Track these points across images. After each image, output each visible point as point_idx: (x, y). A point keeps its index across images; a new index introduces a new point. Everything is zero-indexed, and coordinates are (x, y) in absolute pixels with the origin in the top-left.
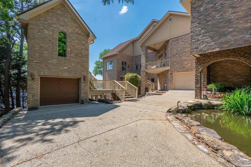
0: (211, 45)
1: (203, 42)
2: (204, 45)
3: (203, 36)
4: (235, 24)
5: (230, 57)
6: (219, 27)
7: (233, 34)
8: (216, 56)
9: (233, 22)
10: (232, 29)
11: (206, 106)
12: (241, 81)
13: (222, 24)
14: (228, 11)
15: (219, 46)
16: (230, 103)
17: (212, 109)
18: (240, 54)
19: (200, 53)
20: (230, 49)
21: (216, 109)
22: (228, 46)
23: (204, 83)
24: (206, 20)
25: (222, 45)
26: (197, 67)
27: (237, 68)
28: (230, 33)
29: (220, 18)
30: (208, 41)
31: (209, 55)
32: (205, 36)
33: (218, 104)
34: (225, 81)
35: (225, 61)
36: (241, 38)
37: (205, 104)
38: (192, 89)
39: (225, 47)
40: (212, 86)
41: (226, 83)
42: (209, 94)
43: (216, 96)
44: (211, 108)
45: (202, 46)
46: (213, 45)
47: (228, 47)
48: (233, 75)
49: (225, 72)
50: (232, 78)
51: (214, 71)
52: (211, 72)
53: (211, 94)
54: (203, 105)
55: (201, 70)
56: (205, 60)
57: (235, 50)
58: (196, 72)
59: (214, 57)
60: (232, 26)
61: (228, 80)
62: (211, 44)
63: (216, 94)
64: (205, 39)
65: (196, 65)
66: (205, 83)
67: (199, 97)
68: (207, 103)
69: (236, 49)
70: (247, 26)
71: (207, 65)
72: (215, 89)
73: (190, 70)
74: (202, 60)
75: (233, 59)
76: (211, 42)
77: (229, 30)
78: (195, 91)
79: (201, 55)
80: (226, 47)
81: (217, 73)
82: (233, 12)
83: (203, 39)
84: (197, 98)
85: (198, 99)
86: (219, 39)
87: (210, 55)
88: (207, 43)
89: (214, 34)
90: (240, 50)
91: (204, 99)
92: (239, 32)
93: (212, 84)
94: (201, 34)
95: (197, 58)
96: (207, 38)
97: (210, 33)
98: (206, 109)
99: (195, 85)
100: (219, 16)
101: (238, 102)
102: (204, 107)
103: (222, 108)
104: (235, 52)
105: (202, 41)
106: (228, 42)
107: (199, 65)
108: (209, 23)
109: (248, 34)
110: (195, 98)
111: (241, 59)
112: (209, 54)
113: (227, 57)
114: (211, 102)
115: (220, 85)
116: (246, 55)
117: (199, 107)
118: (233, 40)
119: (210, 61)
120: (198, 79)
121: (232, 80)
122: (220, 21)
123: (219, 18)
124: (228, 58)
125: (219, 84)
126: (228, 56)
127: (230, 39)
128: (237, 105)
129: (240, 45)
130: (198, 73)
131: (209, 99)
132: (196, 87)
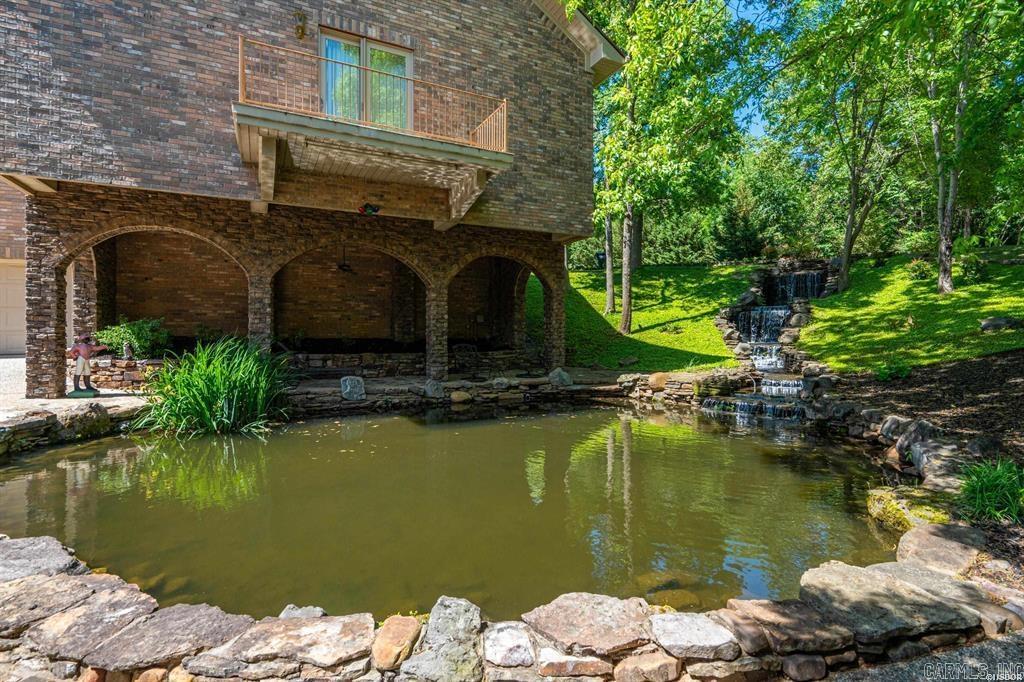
0: (101, 153)
1: (62, 129)
2: (70, 145)
3: (65, 99)
4: (193, 106)
5: (182, 226)
6: (136, 92)
7: (186, 143)
8: (130, 209)
9: (185, 96)
10: (183, 123)
11: (77, 429)
12: (227, 316)
13: (148, 84)
14: (168, 45)
15: (139, 170)
16: (175, 400)
17: (107, 435)
18: (213, 221)
19: (50, 176)
20: (185, 195)
21: (126, 432)
22: (169, 179)
23: (84, 323)
24: (77, 31)
25: (147, 171)
26: (39, 242)
27: (214, 269)
28: (176, 132)
29: (138, 58)
30: (90, 133)
31: (99, 196)
32: (72, 100)
33: (134, 410)
34: (178, 314)
35: (175, 236)
36: (210, 167)
37: (72, 418)
38: (14, 351)
39: (158, 182)
40: (118, 334)
41: (178, 321)
42: (104, 369)
43: (137, 375)
44: (100, 430)
45: (58, 146)
46: (112, 155)
47: (168, 184)
48: (204, 293)
49: (176, 280)
50: (199, 305)
51: (133, 269)
52: (122, 272)
53: (116, 369)
54: (63, 427)
55: (57, 256)
56: (79, 214)
57: (198, 204)
58: (34, 263)
59: (120, 208)
60: (184, 110)
61: (187, 311)
62: (101, 151)
63: (134, 368)
64: (75, 117)
65: (31, 230)
66: (91, 320)
67: (51, 389)
68: (85, 411)
69: (203, 200)
70: (227, 130)
71: (91, 238)
72: (131, 347)
73: (8, 250)
74: (64, 212)
75: (192, 234)
76: (104, 141)
77: (174, 122)
78: (29, 363)
79: (59, 186)
80: (162, 182)
81: (146, 279)
82: (184, 58)
83: (64, 113)
84: (40, 396)
85: (43, 401)
86: (136, 139)
87: (102, 197)
88: (86, 139)
89: (116, 112)
90: (212, 207)
91: (78, 393)
92: (205, 142)
93: (119, 325)
94: (50, 86)
95: (37, 198)
96: (84, 118)
97: (99, 100)
98: (80, 441)
99: (29, 328)
100: (135, 47)
101: (202, 394)
102: (66, 435)
103: (151, 424)
104: (198, 210)
105: (56, 118)
106: (172, 166)
107: (48, 232)
108: (90, 53)
109: (230, 159)
110: (28, 397)
111: (218, 239)
112: (101, 192)
113: (171, 222)
114: (104, 403)
115: (153, 330)
116: (229, 230)
117: (42, 436)
118: (186, 162)
119: (103, 223)
120: (44, 299)
121: (199, 311)
122: (138, 67)
123: (133, 52)
124: (176, 226)
125: (147, 327)
126: (176, 219)
127: (177, 156)
128: (198, 403)
129: (209, 188)
130: (42, 270)
131: (103, 391)
132: (32, 339)
